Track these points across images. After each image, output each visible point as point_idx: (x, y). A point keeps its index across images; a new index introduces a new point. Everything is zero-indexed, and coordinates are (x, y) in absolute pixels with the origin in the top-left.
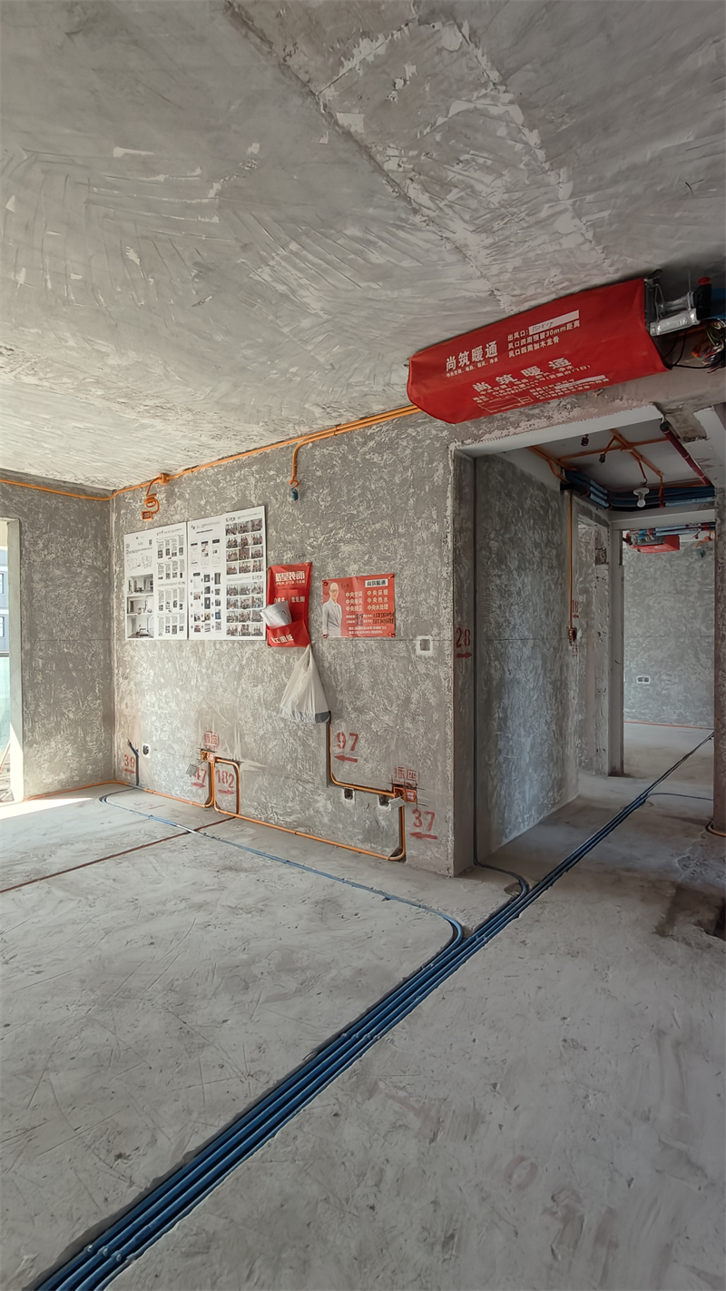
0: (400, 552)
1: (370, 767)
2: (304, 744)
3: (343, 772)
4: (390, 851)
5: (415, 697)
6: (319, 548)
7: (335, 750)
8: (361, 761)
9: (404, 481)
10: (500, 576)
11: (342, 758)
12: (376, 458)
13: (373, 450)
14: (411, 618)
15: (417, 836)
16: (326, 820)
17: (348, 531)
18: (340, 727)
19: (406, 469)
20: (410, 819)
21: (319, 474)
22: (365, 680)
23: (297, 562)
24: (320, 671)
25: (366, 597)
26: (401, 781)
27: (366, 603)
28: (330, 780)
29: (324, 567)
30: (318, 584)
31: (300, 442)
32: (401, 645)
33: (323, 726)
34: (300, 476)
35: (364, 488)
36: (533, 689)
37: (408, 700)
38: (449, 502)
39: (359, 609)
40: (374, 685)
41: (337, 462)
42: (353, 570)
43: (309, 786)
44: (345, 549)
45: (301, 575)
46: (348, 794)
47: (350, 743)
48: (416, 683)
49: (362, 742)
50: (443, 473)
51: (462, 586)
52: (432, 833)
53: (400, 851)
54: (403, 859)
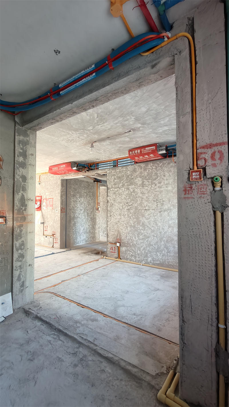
0: (54, 195)
1: (49, 232)
2: (40, 229)
3: (46, 233)
4: (52, 246)
5: (55, 219)
6: (43, 193)
7: (45, 229)
8: (48, 231)
9: (55, 183)
10: (74, 199)
11: (45, 230)
12: (51, 179)
13: (51, 177)
14: (55, 206)
15: (55, 243)
16: (43, 242)
17: (47, 191)
18: (45, 225)
19: (55, 181)
20: (54, 240)
21: (43, 180)
22: (49, 216)
23: (40, 195)
24: (42, 215)
25: (49, 202)
26: (53, 234)
27: (49, 203)
28: (44, 235)
29: (43, 196)
30: (42, 199)
31: (40, 174)
32: (54, 210)
33: (43, 225)
34: (40, 180)
35: (49, 183)
36: (84, 219)
37: (54, 219)
38: (60, 187)
39: (48, 204)
40: (50, 217)
41: (46, 178)
42: (48, 197)
43: (40, 236)
44: (47, 194)
45: (40, 198)
46: (46, 237)
47: (46, 228)
48: (55, 217)
49: (48, 227)
50: (59, 182)
51: (63, 201)
52: (57, 242)
53: (53, 246)
54: (53, 247)
